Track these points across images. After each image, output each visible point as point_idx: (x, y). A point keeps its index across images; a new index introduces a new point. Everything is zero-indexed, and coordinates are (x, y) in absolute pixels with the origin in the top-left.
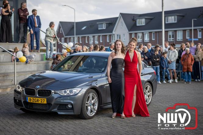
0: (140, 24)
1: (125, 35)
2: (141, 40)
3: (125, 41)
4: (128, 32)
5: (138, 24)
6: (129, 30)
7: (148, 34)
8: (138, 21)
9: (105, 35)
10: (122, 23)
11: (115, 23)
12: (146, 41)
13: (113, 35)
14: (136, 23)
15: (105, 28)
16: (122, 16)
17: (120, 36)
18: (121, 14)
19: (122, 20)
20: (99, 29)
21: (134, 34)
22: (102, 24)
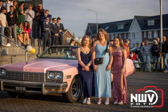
0: (150, 24)
1: (139, 34)
2: (151, 37)
3: (138, 37)
4: (141, 31)
5: (149, 24)
6: (142, 29)
7: (156, 32)
8: (149, 22)
9: (123, 34)
10: (136, 24)
11: (131, 24)
12: (155, 37)
13: (130, 33)
14: (147, 24)
15: (123, 28)
16: (136, 18)
17: (134, 34)
18: (135, 16)
19: (136, 21)
20: (118, 29)
21: (146, 32)
22: (121, 24)
